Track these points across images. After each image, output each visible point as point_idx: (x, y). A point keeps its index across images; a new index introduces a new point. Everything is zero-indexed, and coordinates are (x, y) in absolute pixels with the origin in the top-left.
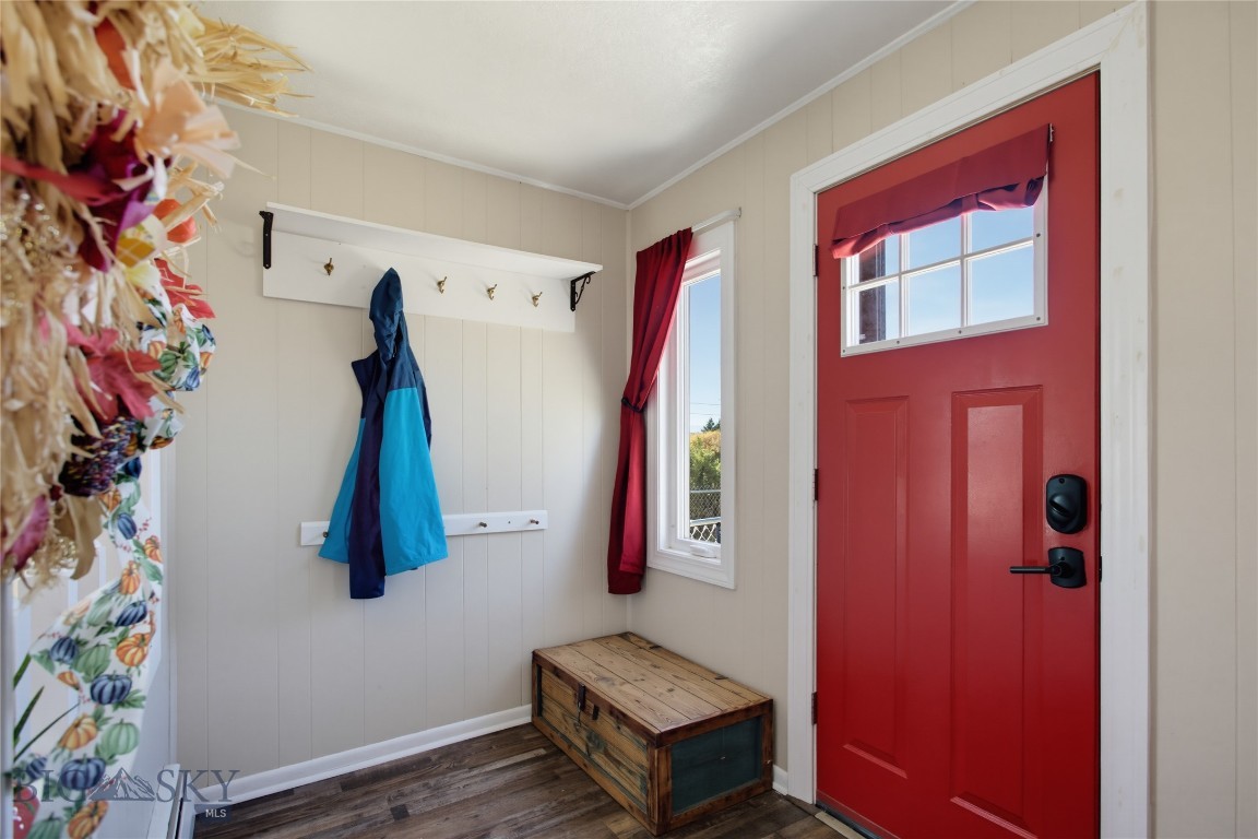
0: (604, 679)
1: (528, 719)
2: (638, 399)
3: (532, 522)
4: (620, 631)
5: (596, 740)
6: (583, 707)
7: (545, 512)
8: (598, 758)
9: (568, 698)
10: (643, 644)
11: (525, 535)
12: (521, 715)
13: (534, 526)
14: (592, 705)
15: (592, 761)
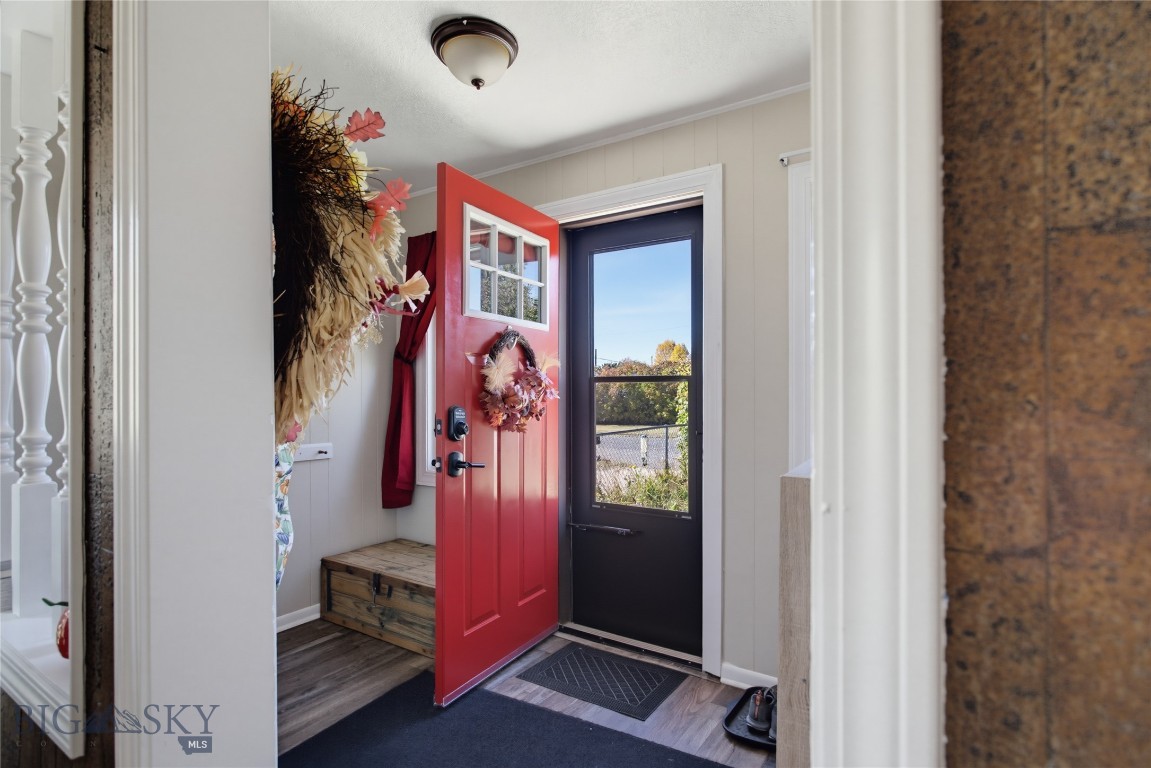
0: (391, 568)
1: (317, 616)
2: (410, 353)
3: (320, 452)
4: (393, 538)
5: (390, 614)
6: (378, 591)
7: (330, 444)
8: (393, 626)
9: (362, 588)
10: (416, 545)
11: (312, 463)
12: (311, 613)
13: (323, 456)
14: (387, 587)
15: (387, 630)
